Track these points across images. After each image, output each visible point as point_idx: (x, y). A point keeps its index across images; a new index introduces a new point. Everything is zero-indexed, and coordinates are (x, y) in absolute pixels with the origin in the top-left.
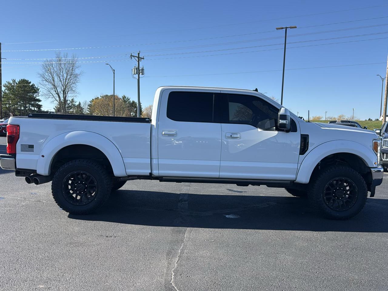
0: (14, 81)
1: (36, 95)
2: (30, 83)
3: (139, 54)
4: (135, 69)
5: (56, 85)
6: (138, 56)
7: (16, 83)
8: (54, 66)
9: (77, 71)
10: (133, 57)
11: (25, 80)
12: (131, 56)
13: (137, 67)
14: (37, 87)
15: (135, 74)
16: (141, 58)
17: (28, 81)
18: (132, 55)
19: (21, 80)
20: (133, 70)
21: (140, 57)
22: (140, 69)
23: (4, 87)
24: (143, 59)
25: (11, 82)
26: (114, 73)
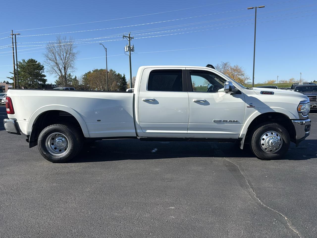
0: (24, 61)
1: (41, 72)
2: (37, 62)
3: (130, 34)
4: (127, 47)
5: (58, 63)
6: (129, 37)
7: (26, 63)
8: (55, 47)
9: (74, 51)
10: (125, 38)
11: (33, 59)
12: (124, 36)
13: (128, 45)
14: (42, 65)
15: (127, 51)
16: (131, 38)
17: (35, 60)
19: (30, 59)
20: (126, 48)
21: (130, 37)
22: (131, 47)
24: (133, 38)
25: (22, 62)
26: (106, 51)
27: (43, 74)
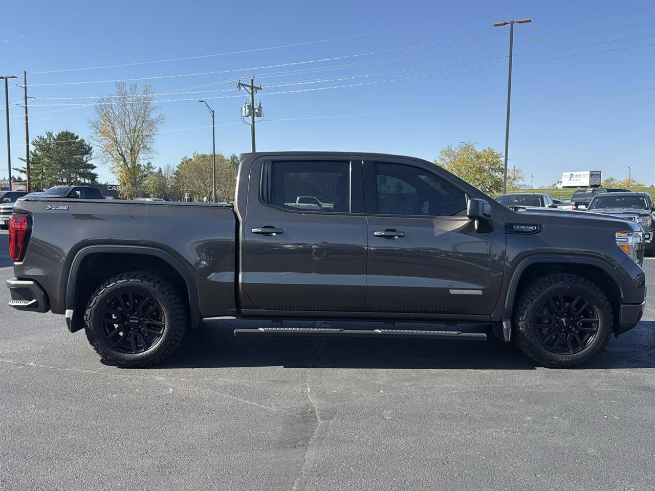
0: (50, 135)
1: (87, 158)
2: (77, 137)
3: (252, 81)
4: (247, 108)
5: (119, 140)
6: (251, 85)
7: (54, 138)
8: (114, 108)
9: (153, 116)
10: (242, 88)
11: (69, 133)
12: (239, 84)
13: (250, 103)
14: (87, 144)
15: (246, 116)
16: (255, 87)
17: (74, 134)
18: (241, 83)
19: (62, 133)
20: (244, 109)
21: (254, 85)
22: (255, 107)
23: (34, 145)
24: (261, 89)
25: (46, 137)
26: (213, 117)
27: (89, 162)
